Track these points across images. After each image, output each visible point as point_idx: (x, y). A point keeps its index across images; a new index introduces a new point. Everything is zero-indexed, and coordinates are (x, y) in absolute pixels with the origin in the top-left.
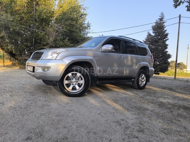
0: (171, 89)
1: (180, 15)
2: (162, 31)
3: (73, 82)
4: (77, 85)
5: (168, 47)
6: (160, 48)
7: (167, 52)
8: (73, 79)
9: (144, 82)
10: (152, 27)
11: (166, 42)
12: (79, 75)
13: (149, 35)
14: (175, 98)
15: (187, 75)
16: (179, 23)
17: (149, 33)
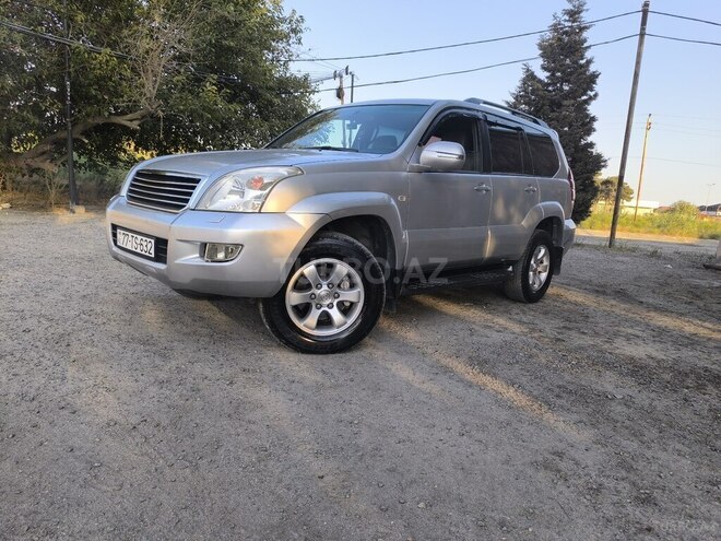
0: (621, 295)
1: (646, 5)
2: (577, 63)
3: (322, 298)
4: (335, 307)
5: (596, 125)
6: (566, 129)
7: (591, 145)
8: (319, 286)
9: (544, 276)
10: (541, 46)
11: (589, 107)
12: (342, 268)
13: (530, 77)
14: (660, 334)
15: (636, 226)
16: (642, 35)
17: (528, 70)
